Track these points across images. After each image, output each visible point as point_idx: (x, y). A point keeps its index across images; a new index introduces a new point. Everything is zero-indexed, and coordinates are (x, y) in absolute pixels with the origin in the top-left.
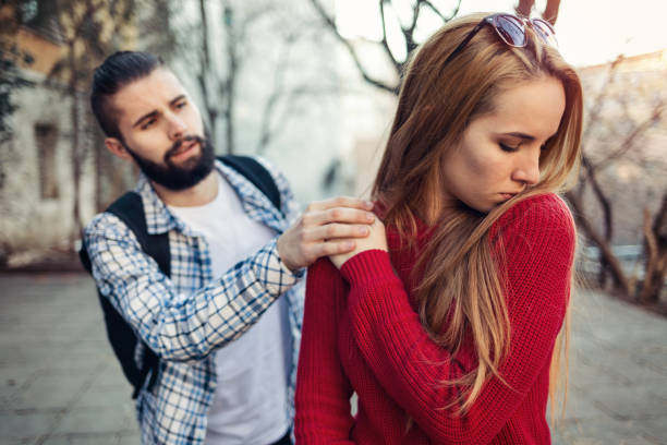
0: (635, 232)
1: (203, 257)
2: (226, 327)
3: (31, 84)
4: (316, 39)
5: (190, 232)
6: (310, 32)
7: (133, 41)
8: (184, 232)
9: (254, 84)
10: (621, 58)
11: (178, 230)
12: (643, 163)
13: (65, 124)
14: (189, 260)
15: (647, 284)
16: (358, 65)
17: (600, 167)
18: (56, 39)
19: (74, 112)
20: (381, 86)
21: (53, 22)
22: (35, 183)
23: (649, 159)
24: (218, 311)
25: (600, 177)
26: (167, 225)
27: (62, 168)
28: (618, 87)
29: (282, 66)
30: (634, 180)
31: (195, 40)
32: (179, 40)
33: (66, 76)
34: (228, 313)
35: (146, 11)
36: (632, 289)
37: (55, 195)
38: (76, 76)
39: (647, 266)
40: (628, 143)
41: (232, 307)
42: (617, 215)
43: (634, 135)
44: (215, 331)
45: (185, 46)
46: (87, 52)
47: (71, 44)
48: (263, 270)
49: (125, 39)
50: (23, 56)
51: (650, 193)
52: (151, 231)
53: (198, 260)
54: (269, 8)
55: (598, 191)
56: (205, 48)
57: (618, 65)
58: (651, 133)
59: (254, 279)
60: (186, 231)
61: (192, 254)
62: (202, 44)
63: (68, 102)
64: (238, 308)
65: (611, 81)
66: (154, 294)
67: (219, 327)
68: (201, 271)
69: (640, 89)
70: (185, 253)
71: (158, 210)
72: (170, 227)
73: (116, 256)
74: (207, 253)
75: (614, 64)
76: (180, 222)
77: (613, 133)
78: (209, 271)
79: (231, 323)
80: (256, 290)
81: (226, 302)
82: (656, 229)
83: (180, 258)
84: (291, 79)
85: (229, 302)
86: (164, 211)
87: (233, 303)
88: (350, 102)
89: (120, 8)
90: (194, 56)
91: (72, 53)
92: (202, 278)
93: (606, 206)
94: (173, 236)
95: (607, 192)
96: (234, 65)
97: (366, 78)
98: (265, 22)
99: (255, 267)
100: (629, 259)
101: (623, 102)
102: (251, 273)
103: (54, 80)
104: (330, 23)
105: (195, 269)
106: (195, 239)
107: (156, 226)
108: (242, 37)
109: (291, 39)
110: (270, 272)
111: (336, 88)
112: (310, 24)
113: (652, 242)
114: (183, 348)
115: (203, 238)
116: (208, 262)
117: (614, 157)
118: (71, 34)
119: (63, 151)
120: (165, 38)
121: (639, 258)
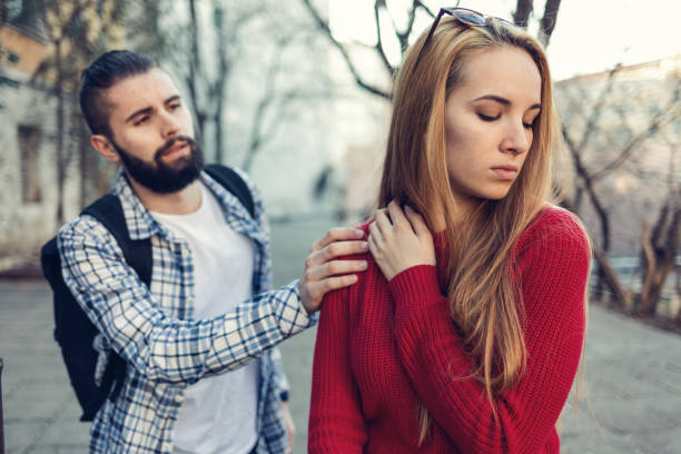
0: (632, 243)
1: (185, 264)
2: (228, 353)
3: (15, 84)
4: (309, 42)
5: (174, 238)
6: (302, 35)
7: (121, 41)
8: (168, 238)
9: (245, 87)
10: (619, 67)
11: (161, 236)
12: (641, 174)
13: (50, 126)
14: (172, 266)
15: (645, 296)
16: (352, 69)
17: (597, 177)
18: (42, 38)
19: (60, 113)
20: (374, 91)
21: (40, 21)
22: (18, 186)
23: (647, 170)
24: (225, 335)
25: (597, 187)
26: (149, 230)
27: (46, 171)
28: (616, 97)
29: (274, 70)
30: (632, 192)
31: (184, 41)
32: (168, 42)
33: (52, 76)
34: (234, 339)
35: (135, 11)
36: (629, 301)
37: (38, 199)
38: (62, 77)
39: (644, 279)
40: (626, 153)
41: (240, 334)
42: (614, 227)
43: (632, 145)
44: (216, 354)
45: (175, 47)
46: (73, 51)
47: (57, 43)
48: (281, 305)
49: (113, 39)
50: (7, 54)
51: (647, 205)
52: (133, 236)
53: (180, 267)
54: (261, 10)
55: (595, 202)
56: (195, 49)
57: (615, 74)
58: (649, 143)
59: (270, 312)
60: (169, 237)
61: (174, 261)
62: (191, 46)
63: (54, 103)
64: (246, 337)
65: (609, 90)
66: (141, 313)
67: (221, 352)
68: (183, 279)
69: (638, 98)
70: (168, 259)
71: (138, 215)
72: (153, 233)
73: (96, 267)
74: (189, 259)
75: (612, 73)
76: (163, 227)
77: (611, 142)
78: (191, 278)
79: (234, 350)
80: (269, 323)
81: (236, 328)
82: (654, 240)
83: (163, 264)
84: (283, 83)
85: (239, 329)
86: (146, 216)
87: (243, 331)
88: (342, 107)
89: (108, 7)
90: (183, 58)
91: (58, 52)
92: (182, 285)
93: (603, 216)
94: (155, 242)
95: (604, 202)
96: (224, 67)
97: (360, 83)
98: (257, 23)
99: (274, 301)
100: (625, 271)
101: (621, 112)
102: (268, 305)
103: (39, 80)
104: (323, 26)
105: (176, 276)
106: (177, 245)
107: (137, 232)
108: (234, 39)
109: (283, 43)
110: (287, 309)
111: (328, 93)
112: (303, 27)
113: (650, 254)
114: (180, 370)
115: (186, 245)
116: (190, 269)
117: (612, 167)
118: (57, 33)
119: (47, 153)
120: (154, 39)
121: (636, 271)
